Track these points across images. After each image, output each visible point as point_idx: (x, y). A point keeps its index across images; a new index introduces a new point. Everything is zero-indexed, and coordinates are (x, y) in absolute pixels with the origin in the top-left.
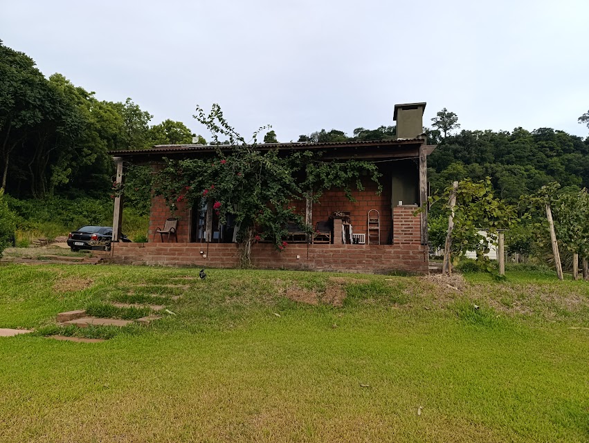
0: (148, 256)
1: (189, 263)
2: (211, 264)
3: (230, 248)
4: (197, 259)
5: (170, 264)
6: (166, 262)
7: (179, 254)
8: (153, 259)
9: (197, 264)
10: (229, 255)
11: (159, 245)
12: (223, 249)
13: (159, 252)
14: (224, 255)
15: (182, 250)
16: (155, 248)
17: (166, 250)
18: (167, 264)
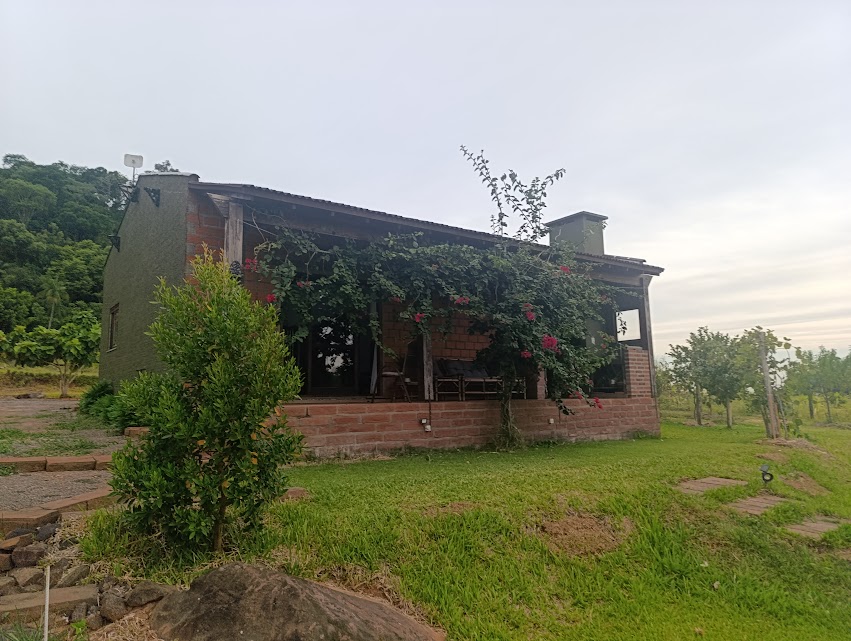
0: (319, 436)
1: (400, 444)
2: (437, 442)
3: (463, 411)
4: (415, 435)
5: (364, 450)
6: (357, 446)
7: (382, 428)
8: (329, 443)
9: (414, 445)
10: (463, 423)
11: (342, 410)
12: (454, 414)
13: (341, 425)
14: (456, 424)
15: (385, 418)
16: (334, 417)
17: (355, 420)
18: (359, 451)
